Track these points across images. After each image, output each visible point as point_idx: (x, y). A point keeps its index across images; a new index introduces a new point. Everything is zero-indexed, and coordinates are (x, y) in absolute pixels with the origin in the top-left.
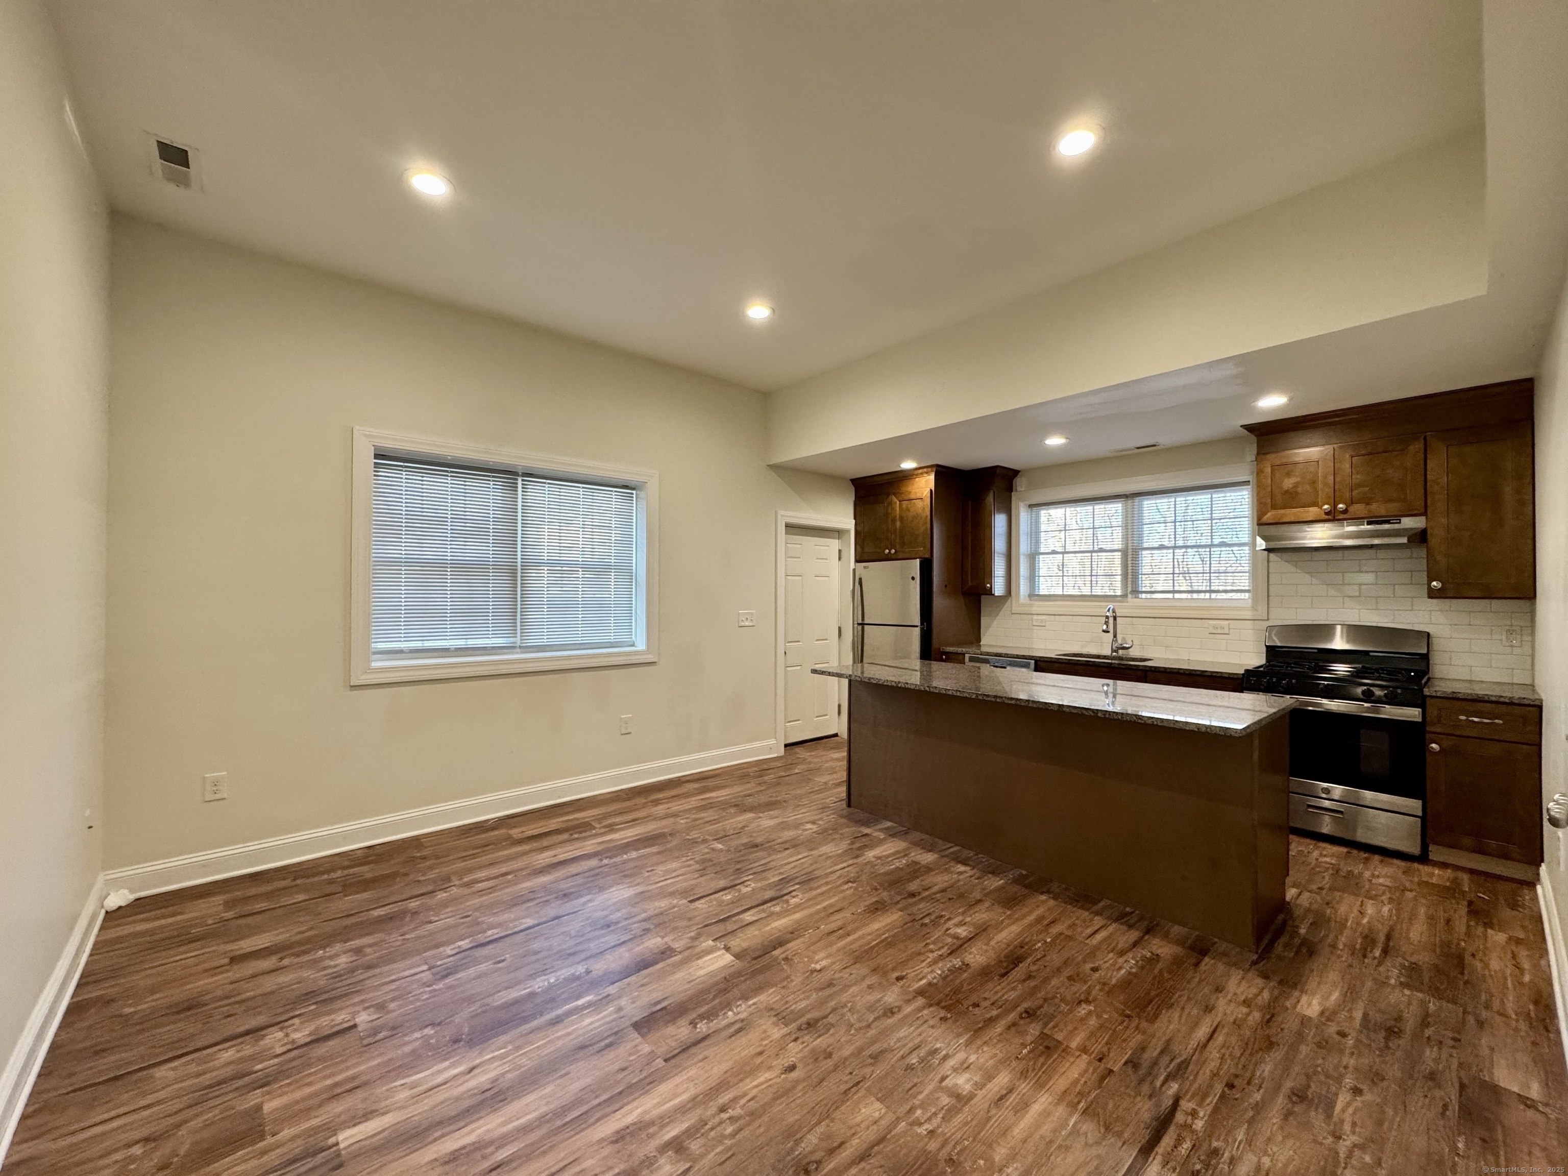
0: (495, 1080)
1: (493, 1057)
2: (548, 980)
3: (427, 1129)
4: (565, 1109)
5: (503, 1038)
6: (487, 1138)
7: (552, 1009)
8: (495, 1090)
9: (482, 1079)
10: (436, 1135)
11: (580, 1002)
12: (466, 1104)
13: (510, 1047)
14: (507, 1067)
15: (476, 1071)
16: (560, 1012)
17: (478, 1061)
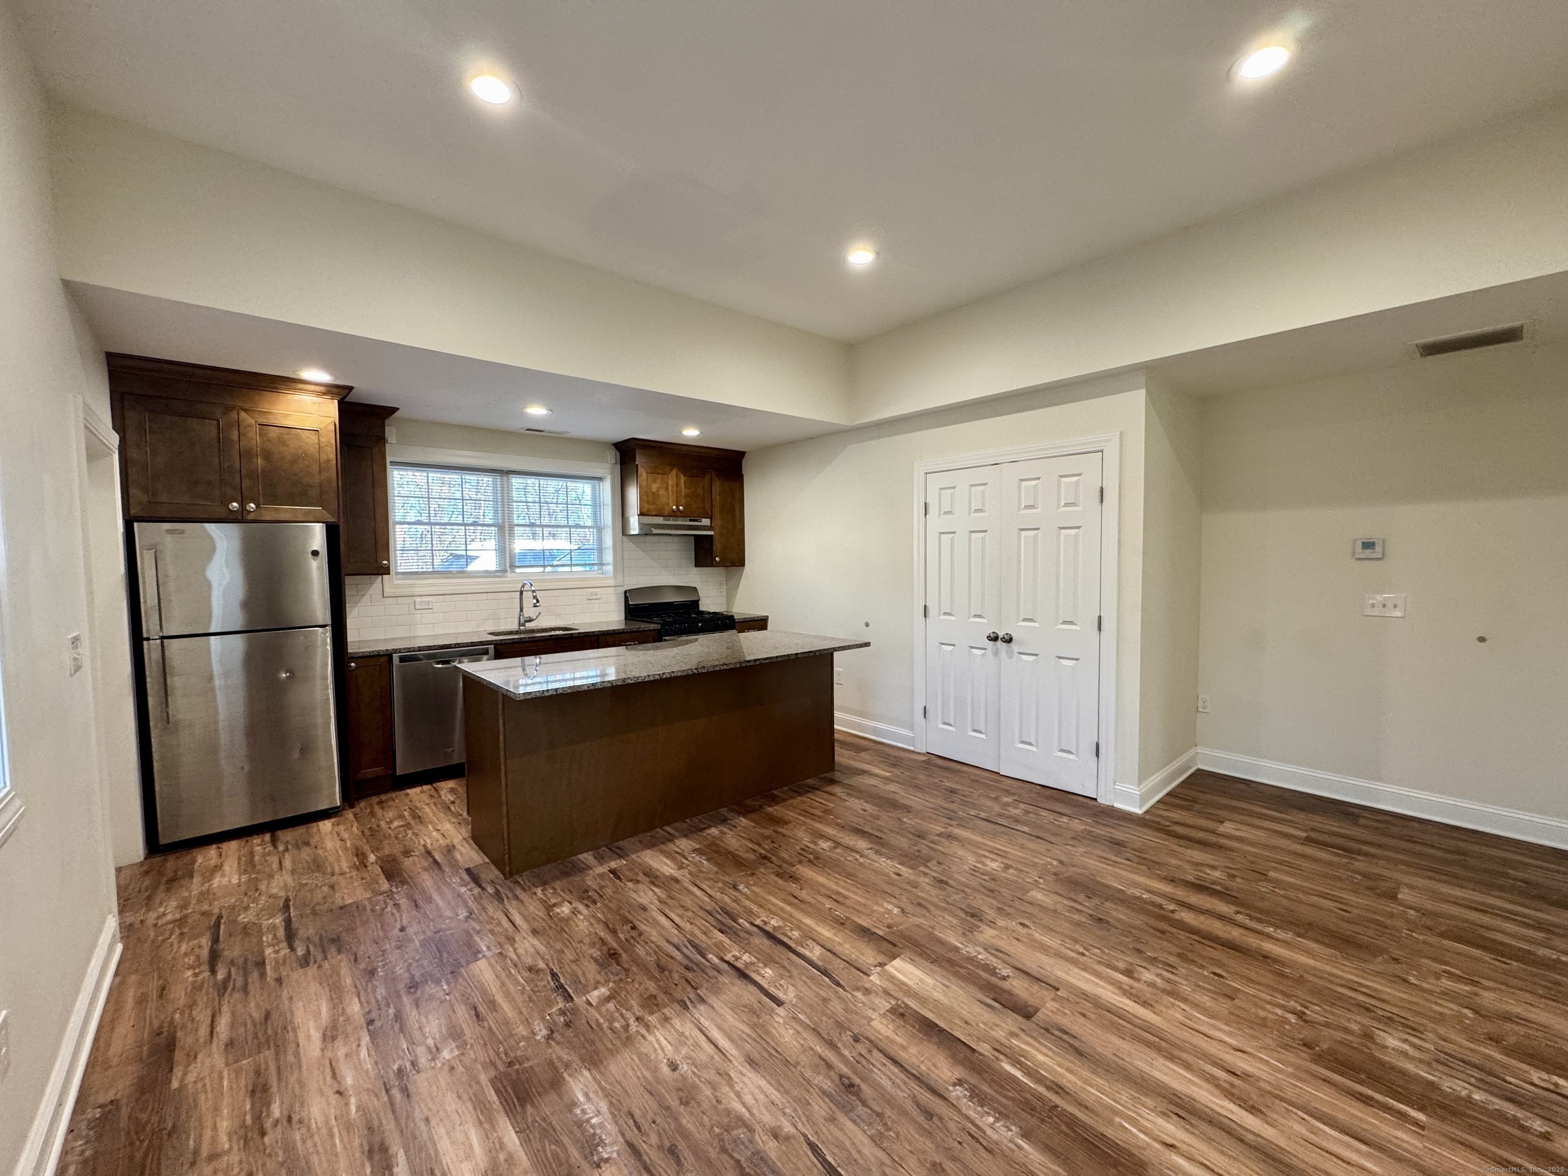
0: (1163, 1114)
1: (1141, 1131)
2: (991, 1126)
3: (1256, 1149)
4: (1149, 1045)
5: (1109, 1132)
6: (1217, 1092)
7: (1040, 1098)
8: (1172, 1108)
9: (1171, 1129)
10: (1251, 1137)
11: (1018, 1074)
12: (1205, 1127)
13: (1118, 1119)
14: (1144, 1111)
15: (1170, 1141)
16: (1041, 1089)
17: (1157, 1146)
